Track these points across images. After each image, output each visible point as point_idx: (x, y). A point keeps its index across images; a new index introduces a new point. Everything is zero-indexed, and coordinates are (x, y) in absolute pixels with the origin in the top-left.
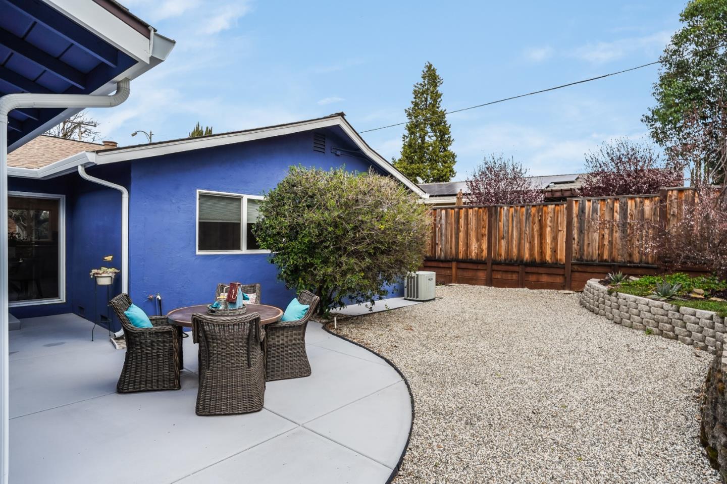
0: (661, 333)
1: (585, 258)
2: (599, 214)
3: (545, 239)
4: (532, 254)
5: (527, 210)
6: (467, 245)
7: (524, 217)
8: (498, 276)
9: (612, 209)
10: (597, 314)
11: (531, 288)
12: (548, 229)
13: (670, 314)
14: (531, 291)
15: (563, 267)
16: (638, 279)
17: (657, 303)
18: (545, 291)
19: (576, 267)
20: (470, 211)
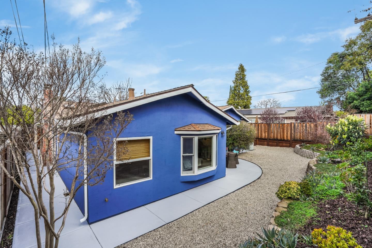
0: (310, 158)
1: (296, 139)
2: (299, 127)
3: (284, 133)
4: (281, 137)
5: (279, 125)
6: (261, 134)
7: (278, 127)
8: (271, 143)
9: (303, 126)
10: (298, 154)
11: (280, 147)
12: (285, 131)
13: (312, 153)
14: (281, 148)
15: (289, 141)
16: (309, 145)
17: (310, 151)
18: (284, 148)
19: (293, 141)
20: (262, 125)
